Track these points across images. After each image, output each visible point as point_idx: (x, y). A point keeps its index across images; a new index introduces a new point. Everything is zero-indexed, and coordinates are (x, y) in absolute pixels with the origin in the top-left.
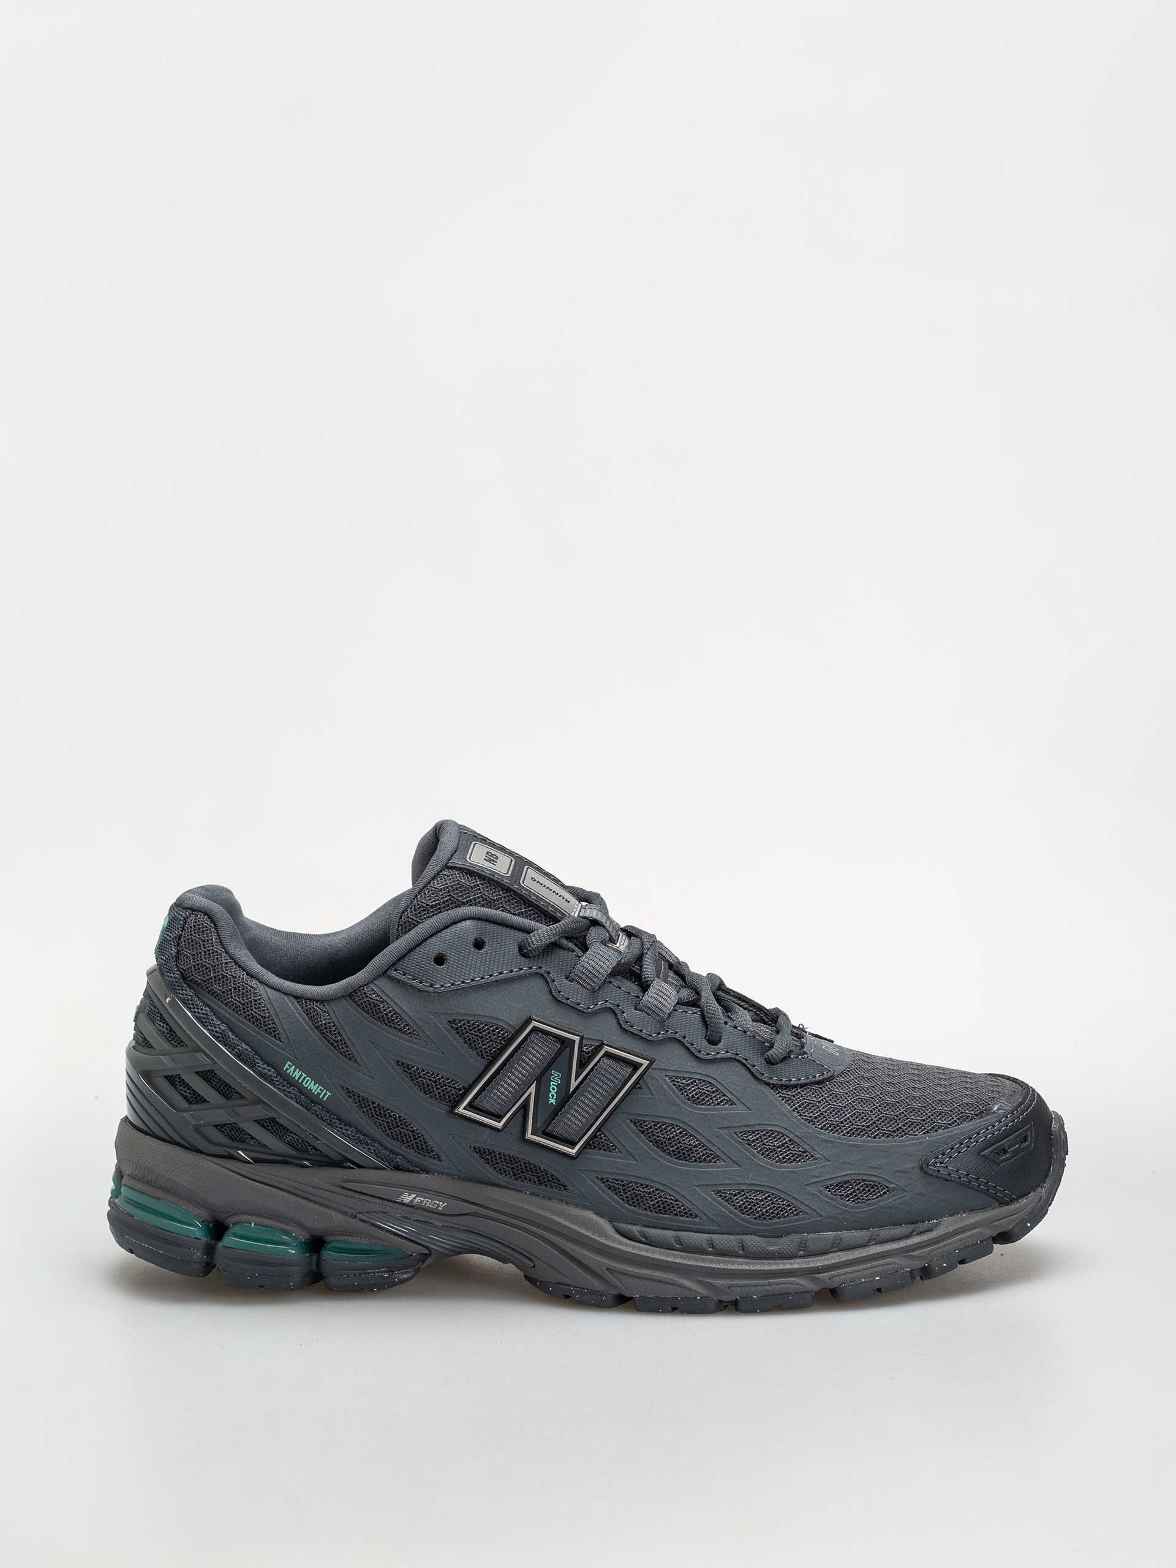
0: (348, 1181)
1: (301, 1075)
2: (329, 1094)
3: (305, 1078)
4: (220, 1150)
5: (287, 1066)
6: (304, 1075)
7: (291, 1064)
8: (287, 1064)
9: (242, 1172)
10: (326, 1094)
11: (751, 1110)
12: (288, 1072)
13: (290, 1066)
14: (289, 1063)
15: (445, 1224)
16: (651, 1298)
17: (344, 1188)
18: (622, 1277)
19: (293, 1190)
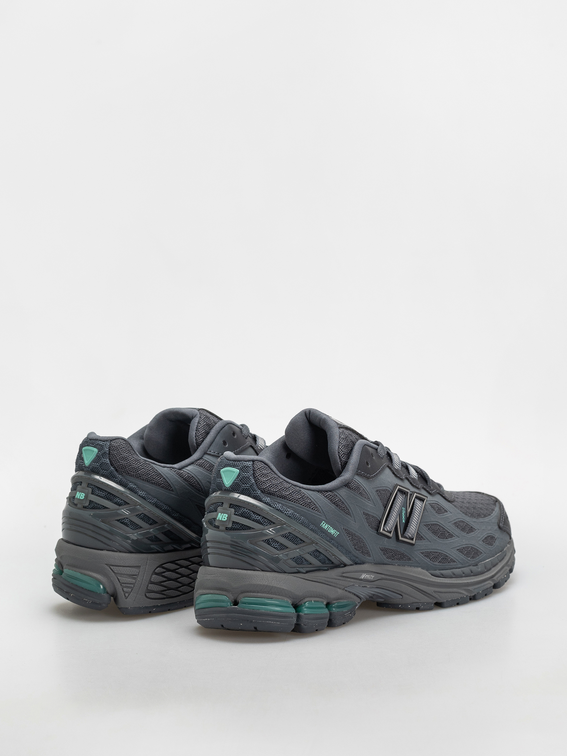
0: (343, 573)
1: (328, 526)
2: (338, 533)
3: (330, 527)
4: (295, 570)
5: (322, 524)
6: (330, 526)
7: (324, 522)
8: (323, 523)
9: (306, 578)
10: (337, 533)
11: (452, 513)
12: (322, 526)
13: (324, 523)
14: (323, 522)
15: (372, 586)
16: (450, 601)
17: (344, 577)
18: (439, 594)
19: (324, 582)
